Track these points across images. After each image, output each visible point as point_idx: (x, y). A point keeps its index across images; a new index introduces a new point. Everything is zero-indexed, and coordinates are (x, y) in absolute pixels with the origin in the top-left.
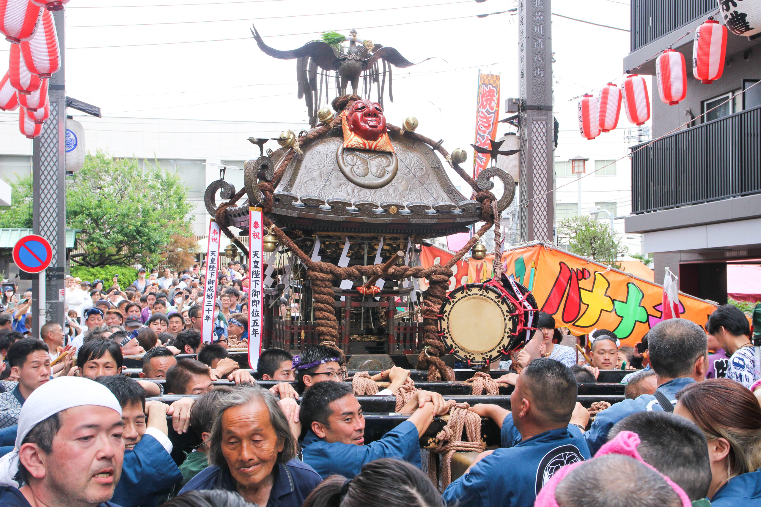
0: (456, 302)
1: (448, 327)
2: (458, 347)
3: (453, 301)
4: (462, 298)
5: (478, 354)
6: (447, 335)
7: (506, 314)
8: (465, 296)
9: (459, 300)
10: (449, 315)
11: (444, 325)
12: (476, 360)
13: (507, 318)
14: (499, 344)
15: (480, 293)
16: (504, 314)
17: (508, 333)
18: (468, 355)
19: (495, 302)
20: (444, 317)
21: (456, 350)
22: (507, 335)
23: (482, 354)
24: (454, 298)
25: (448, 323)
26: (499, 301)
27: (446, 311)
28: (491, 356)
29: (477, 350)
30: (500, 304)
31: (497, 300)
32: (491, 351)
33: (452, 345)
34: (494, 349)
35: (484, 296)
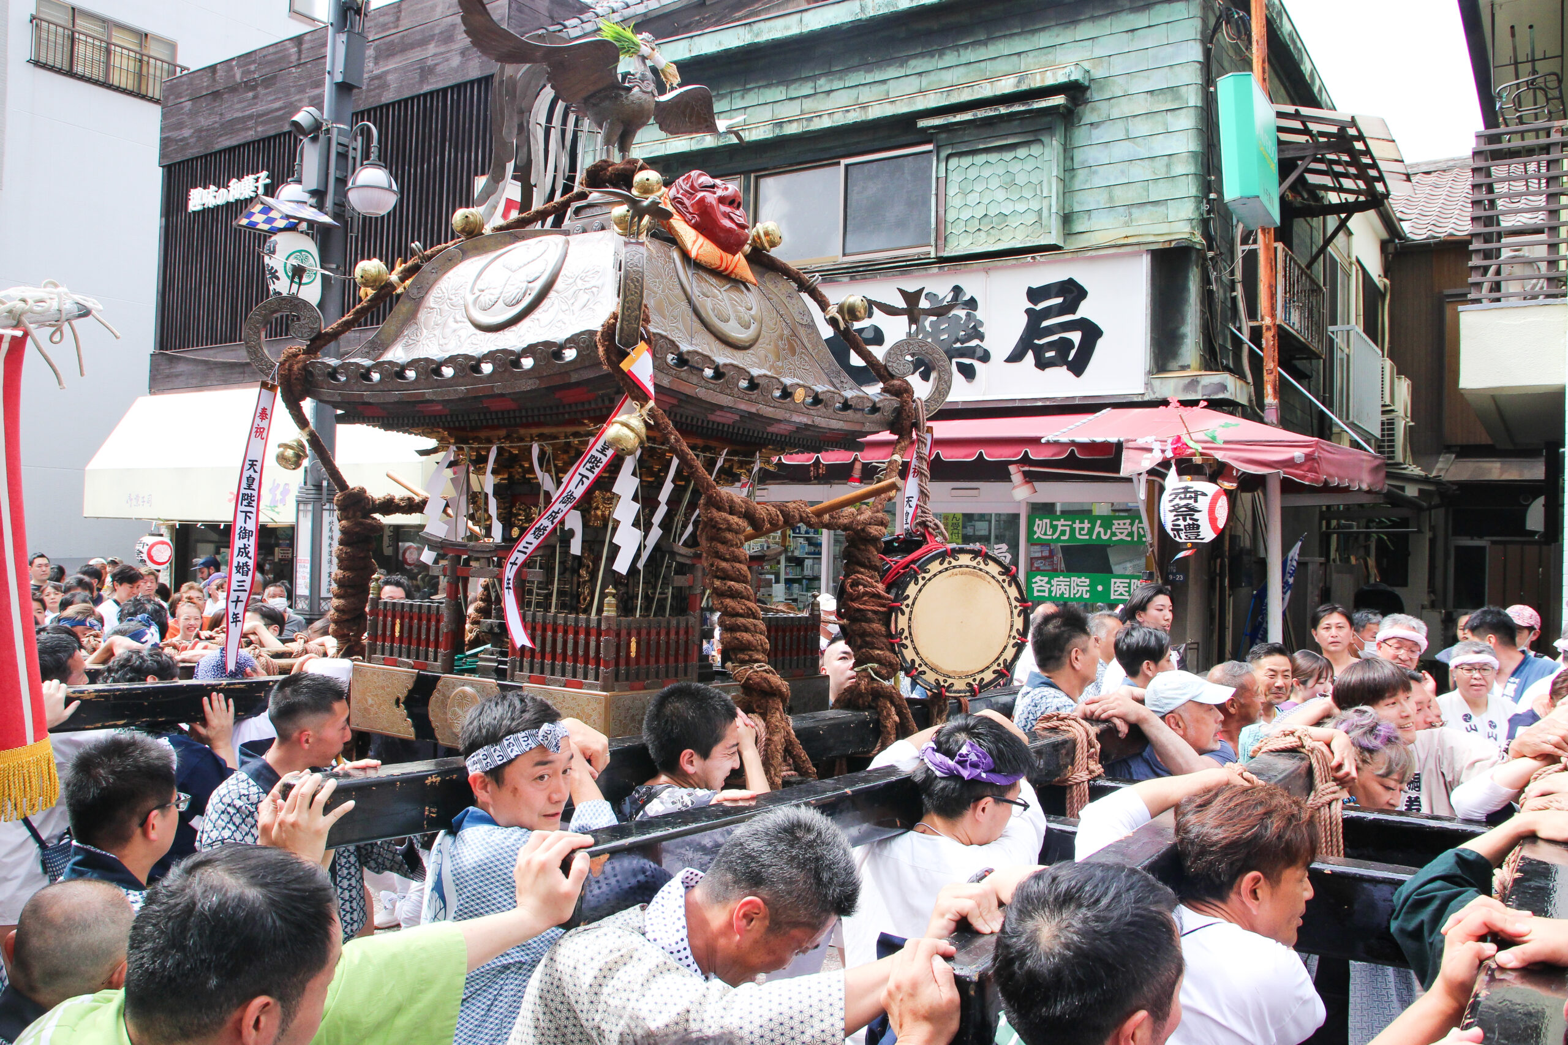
0: (930, 579)
1: (910, 627)
2: (926, 664)
3: (923, 578)
4: (940, 572)
5: (960, 678)
6: (908, 642)
7: (1014, 603)
8: (946, 569)
9: (935, 575)
10: (913, 604)
11: (902, 622)
12: (954, 688)
13: (1016, 612)
14: (998, 659)
15: (974, 563)
16: (1010, 604)
17: (1014, 638)
18: (941, 679)
19: (998, 581)
20: (903, 607)
21: (920, 669)
22: (1012, 642)
23: (967, 676)
24: (926, 572)
25: (910, 619)
26: (1004, 581)
27: (908, 597)
28: (982, 679)
29: (958, 670)
30: (1006, 585)
31: (1000, 578)
32: (982, 671)
33: (913, 661)
34: (988, 668)
35: (981, 570)
